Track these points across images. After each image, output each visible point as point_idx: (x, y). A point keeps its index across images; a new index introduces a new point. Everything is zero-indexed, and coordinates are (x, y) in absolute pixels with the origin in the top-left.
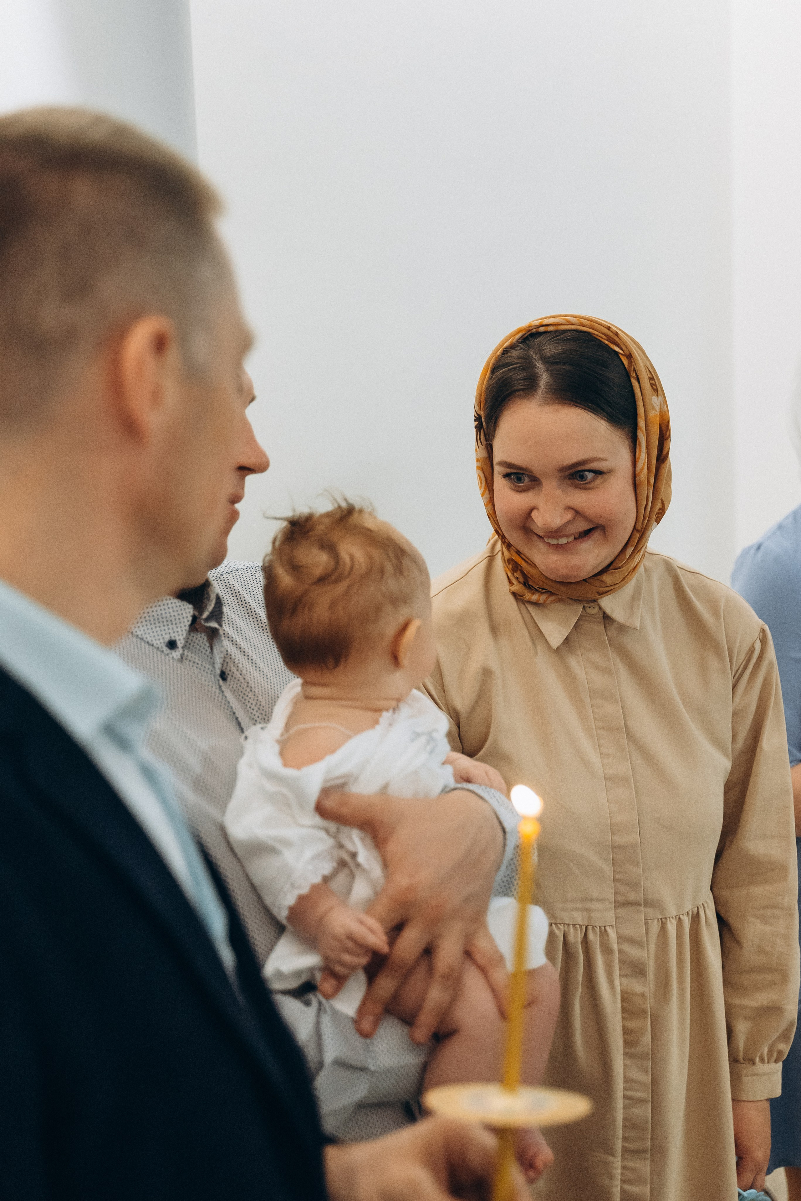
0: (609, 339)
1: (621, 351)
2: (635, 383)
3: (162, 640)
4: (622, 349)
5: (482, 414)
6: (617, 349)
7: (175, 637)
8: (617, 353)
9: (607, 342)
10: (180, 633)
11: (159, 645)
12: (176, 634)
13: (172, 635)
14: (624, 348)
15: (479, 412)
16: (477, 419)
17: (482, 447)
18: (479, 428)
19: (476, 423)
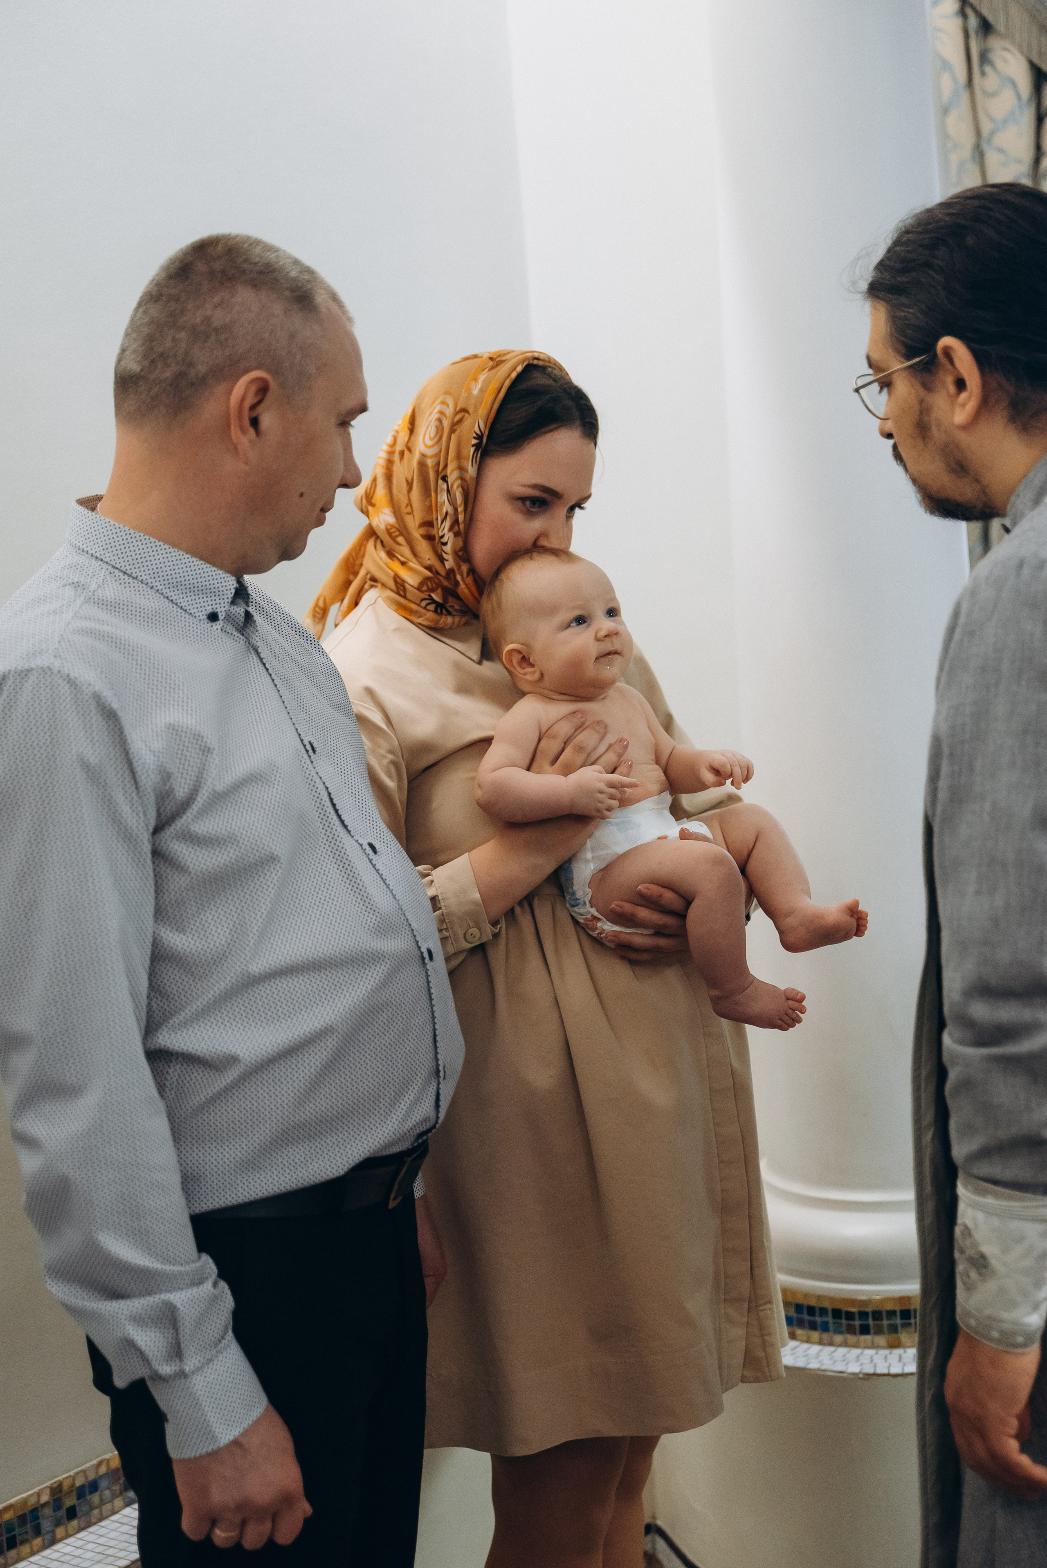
3: (204, 613)
7: (216, 608)
10: (222, 606)
11: (202, 616)
12: (218, 606)
13: (214, 607)
15: (483, 431)
16: (479, 437)
17: (476, 467)
18: (477, 447)
19: (474, 442)
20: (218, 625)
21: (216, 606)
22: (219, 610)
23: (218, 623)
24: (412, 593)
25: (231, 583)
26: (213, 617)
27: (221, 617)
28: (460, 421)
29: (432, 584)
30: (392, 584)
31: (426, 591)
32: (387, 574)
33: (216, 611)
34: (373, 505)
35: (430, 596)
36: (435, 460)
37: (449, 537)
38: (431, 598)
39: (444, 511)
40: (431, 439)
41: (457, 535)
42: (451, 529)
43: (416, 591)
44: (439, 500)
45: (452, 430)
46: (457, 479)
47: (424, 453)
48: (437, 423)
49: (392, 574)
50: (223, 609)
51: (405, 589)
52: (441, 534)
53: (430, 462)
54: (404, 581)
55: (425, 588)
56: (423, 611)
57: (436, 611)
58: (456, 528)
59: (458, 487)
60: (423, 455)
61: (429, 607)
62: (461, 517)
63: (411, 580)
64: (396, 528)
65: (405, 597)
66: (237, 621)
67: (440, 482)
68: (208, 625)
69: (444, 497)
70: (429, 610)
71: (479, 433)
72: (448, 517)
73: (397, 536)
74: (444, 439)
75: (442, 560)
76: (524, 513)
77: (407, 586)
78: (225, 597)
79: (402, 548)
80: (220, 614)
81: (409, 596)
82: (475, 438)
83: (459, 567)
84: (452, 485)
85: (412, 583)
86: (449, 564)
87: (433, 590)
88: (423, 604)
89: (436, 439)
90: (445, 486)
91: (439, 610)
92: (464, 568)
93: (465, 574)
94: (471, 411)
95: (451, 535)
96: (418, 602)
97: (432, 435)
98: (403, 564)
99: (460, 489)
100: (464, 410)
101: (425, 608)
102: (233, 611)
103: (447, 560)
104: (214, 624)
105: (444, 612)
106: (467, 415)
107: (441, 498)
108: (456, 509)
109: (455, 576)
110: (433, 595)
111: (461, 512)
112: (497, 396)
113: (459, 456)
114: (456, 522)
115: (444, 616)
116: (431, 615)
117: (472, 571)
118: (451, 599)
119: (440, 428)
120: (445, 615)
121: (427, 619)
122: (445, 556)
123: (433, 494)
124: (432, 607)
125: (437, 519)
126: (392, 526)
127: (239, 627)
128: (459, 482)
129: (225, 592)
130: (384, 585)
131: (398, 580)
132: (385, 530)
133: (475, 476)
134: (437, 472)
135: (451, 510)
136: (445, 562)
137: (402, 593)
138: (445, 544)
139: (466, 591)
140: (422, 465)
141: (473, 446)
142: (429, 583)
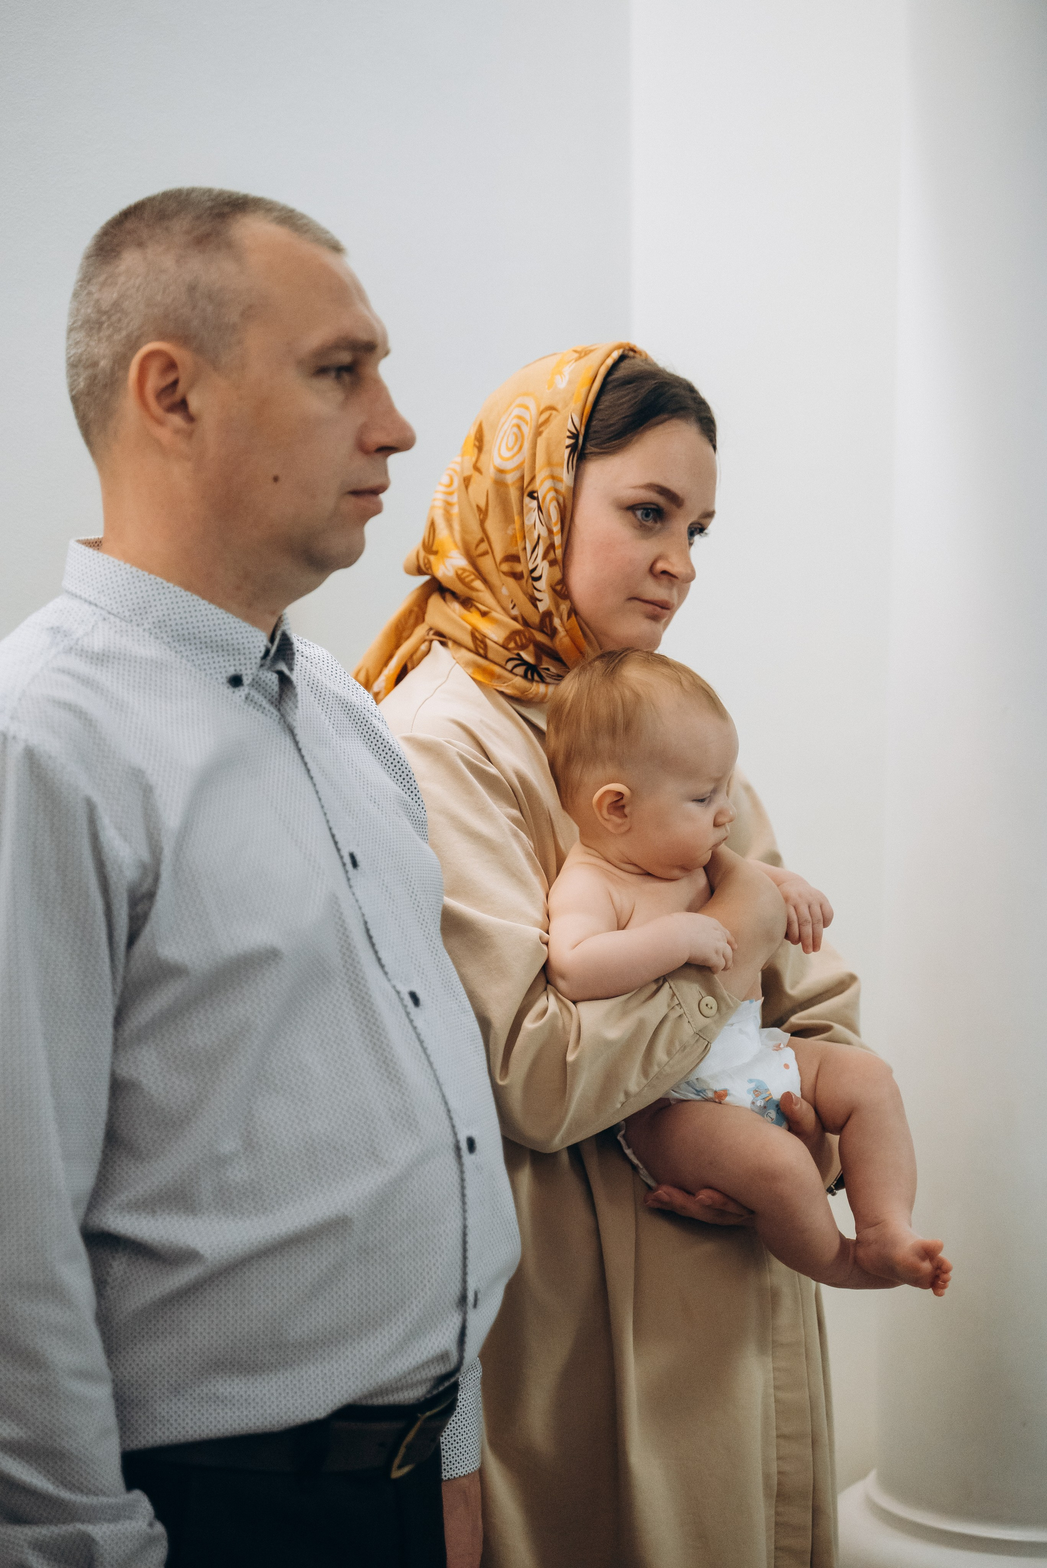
3: (224, 674)
5: (582, 429)
7: (241, 670)
10: (248, 666)
12: (243, 668)
13: (238, 668)
15: (578, 428)
16: (575, 436)
17: (572, 473)
18: (573, 448)
19: (571, 441)
20: (243, 691)
21: (241, 667)
22: (244, 672)
23: (241, 688)
24: (495, 651)
25: (260, 639)
27: (246, 680)
28: (547, 421)
29: (521, 640)
30: (468, 641)
31: (514, 649)
32: (463, 628)
33: (240, 673)
34: (436, 553)
35: (518, 655)
36: (517, 474)
37: (543, 568)
38: (520, 658)
39: (536, 537)
40: (509, 449)
41: (552, 563)
42: (544, 557)
43: (501, 649)
44: (526, 522)
45: (538, 433)
46: (549, 491)
47: (502, 468)
48: (515, 430)
49: (469, 628)
50: (249, 672)
51: (486, 646)
52: (531, 567)
53: (510, 478)
54: (485, 636)
55: (512, 645)
56: (510, 675)
57: (525, 676)
58: (551, 556)
59: (551, 501)
60: (501, 471)
61: (517, 670)
62: (557, 540)
63: (494, 633)
64: (469, 571)
65: (485, 657)
66: (270, 690)
67: (527, 500)
68: (228, 690)
69: (533, 517)
70: (516, 675)
71: (574, 431)
72: (541, 541)
73: (472, 580)
74: (527, 445)
75: (534, 601)
76: (635, 528)
77: (488, 642)
78: (253, 656)
79: (480, 594)
80: (245, 678)
81: (490, 655)
82: (569, 437)
83: (557, 607)
84: (544, 498)
85: (495, 639)
86: (542, 607)
87: (523, 647)
88: (510, 665)
89: (516, 449)
90: (535, 503)
91: (529, 676)
92: (564, 607)
93: (565, 617)
94: (559, 407)
95: (545, 564)
96: (503, 663)
97: (511, 444)
98: (484, 614)
99: (555, 503)
100: (552, 408)
101: (511, 671)
102: (263, 678)
103: (540, 601)
104: (236, 690)
105: (536, 677)
106: (554, 412)
107: (528, 520)
108: (550, 532)
109: (551, 622)
110: (524, 655)
111: (557, 532)
112: (591, 387)
113: (549, 463)
114: (551, 547)
115: (535, 684)
116: (519, 681)
117: (573, 611)
118: (545, 658)
119: (519, 437)
120: (537, 681)
121: (514, 687)
122: (538, 595)
123: (516, 518)
124: (520, 670)
125: (525, 549)
126: (464, 570)
127: (274, 700)
128: (552, 494)
129: (252, 650)
130: (458, 644)
131: (477, 635)
132: (455, 577)
133: (572, 486)
134: (522, 490)
135: (544, 532)
136: (538, 603)
137: (481, 651)
138: (539, 579)
139: (567, 640)
140: (500, 484)
141: (567, 447)
142: (517, 638)
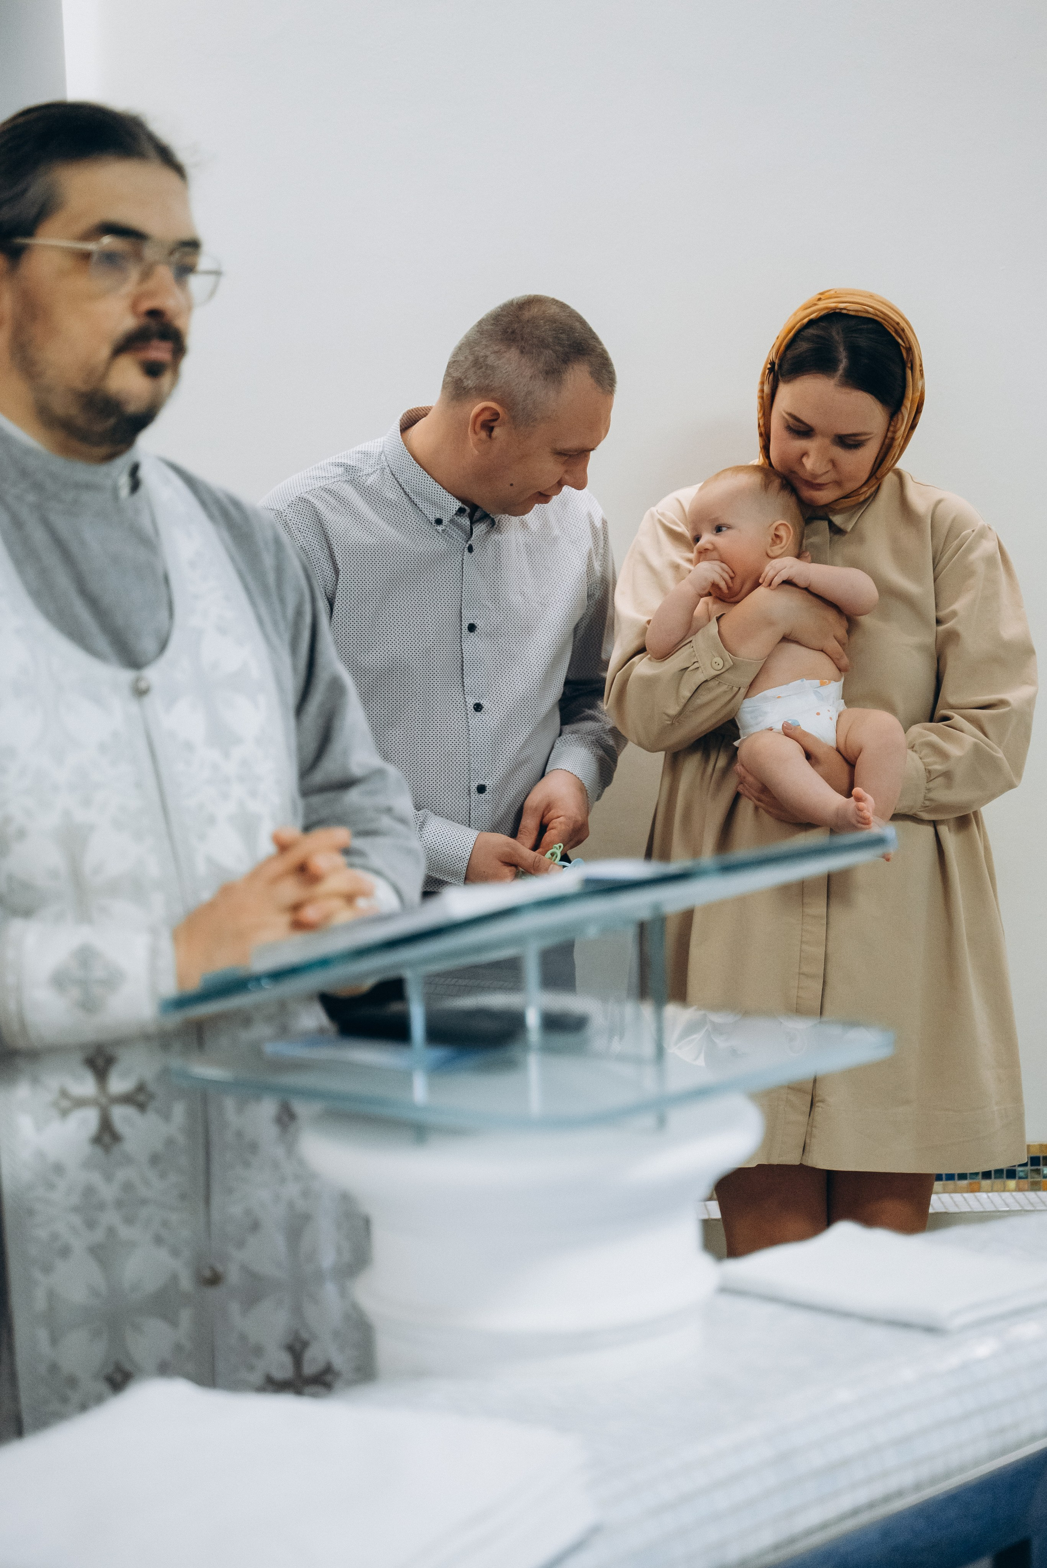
0: (896, 331)
1: (903, 344)
2: (909, 372)
3: (433, 516)
4: (904, 342)
5: (777, 362)
6: (900, 341)
8: (898, 343)
9: (893, 334)
10: (447, 515)
11: (431, 519)
12: (444, 517)
14: (907, 343)
15: (774, 359)
16: (772, 364)
17: (769, 386)
18: (770, 371)
20: (440, 528)
22: (444, 519)
23: (441, 526)
26: (439, 522)
33: (442, 519)
50: (446, 519)
68: (432, 524)
71: (772, 361)
80: (443, 522)
104: (438, 526)
133: (769, 393)
